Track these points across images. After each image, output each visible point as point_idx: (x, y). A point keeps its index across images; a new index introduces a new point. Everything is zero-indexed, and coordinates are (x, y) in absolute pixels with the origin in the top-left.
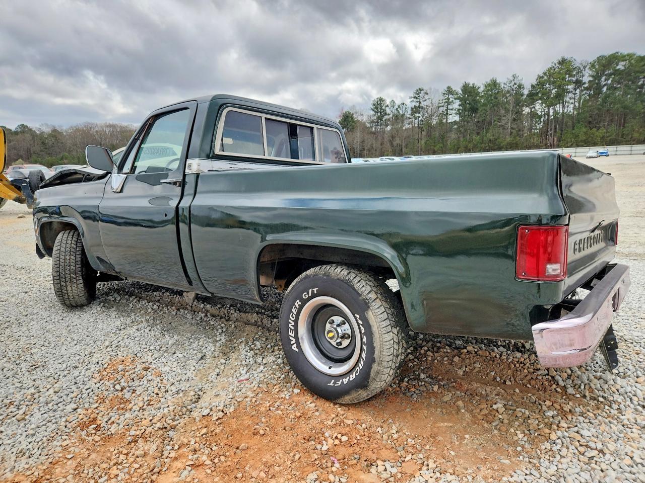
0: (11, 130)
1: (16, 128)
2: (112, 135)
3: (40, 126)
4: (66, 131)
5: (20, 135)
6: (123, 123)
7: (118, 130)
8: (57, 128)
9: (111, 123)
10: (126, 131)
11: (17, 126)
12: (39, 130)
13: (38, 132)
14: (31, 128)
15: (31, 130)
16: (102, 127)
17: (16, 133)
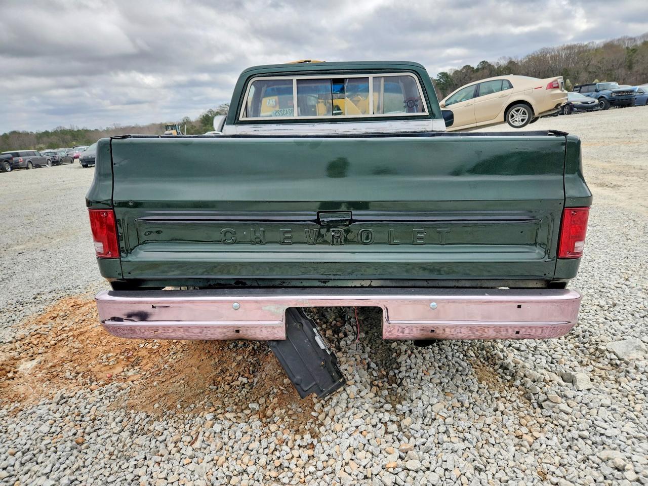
0: (473, 68)
1: (478, 66)
2: (567, 58)
3: (499, 60)
4: (521, 61)
5: (480, 71)
6: (582, 43)
7: (576, 51)
8: (514, 60)
9: (569, 44)
10: (584, 51)
11: (479, 63)
12: (498, 64)
13: (496, 67)
14: (490, 63)
15: (489, 65)
16: (558, 51)
17: (478, 70)
